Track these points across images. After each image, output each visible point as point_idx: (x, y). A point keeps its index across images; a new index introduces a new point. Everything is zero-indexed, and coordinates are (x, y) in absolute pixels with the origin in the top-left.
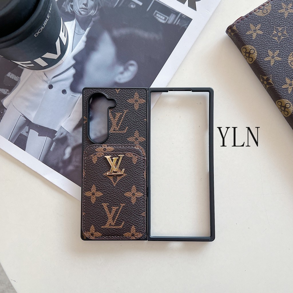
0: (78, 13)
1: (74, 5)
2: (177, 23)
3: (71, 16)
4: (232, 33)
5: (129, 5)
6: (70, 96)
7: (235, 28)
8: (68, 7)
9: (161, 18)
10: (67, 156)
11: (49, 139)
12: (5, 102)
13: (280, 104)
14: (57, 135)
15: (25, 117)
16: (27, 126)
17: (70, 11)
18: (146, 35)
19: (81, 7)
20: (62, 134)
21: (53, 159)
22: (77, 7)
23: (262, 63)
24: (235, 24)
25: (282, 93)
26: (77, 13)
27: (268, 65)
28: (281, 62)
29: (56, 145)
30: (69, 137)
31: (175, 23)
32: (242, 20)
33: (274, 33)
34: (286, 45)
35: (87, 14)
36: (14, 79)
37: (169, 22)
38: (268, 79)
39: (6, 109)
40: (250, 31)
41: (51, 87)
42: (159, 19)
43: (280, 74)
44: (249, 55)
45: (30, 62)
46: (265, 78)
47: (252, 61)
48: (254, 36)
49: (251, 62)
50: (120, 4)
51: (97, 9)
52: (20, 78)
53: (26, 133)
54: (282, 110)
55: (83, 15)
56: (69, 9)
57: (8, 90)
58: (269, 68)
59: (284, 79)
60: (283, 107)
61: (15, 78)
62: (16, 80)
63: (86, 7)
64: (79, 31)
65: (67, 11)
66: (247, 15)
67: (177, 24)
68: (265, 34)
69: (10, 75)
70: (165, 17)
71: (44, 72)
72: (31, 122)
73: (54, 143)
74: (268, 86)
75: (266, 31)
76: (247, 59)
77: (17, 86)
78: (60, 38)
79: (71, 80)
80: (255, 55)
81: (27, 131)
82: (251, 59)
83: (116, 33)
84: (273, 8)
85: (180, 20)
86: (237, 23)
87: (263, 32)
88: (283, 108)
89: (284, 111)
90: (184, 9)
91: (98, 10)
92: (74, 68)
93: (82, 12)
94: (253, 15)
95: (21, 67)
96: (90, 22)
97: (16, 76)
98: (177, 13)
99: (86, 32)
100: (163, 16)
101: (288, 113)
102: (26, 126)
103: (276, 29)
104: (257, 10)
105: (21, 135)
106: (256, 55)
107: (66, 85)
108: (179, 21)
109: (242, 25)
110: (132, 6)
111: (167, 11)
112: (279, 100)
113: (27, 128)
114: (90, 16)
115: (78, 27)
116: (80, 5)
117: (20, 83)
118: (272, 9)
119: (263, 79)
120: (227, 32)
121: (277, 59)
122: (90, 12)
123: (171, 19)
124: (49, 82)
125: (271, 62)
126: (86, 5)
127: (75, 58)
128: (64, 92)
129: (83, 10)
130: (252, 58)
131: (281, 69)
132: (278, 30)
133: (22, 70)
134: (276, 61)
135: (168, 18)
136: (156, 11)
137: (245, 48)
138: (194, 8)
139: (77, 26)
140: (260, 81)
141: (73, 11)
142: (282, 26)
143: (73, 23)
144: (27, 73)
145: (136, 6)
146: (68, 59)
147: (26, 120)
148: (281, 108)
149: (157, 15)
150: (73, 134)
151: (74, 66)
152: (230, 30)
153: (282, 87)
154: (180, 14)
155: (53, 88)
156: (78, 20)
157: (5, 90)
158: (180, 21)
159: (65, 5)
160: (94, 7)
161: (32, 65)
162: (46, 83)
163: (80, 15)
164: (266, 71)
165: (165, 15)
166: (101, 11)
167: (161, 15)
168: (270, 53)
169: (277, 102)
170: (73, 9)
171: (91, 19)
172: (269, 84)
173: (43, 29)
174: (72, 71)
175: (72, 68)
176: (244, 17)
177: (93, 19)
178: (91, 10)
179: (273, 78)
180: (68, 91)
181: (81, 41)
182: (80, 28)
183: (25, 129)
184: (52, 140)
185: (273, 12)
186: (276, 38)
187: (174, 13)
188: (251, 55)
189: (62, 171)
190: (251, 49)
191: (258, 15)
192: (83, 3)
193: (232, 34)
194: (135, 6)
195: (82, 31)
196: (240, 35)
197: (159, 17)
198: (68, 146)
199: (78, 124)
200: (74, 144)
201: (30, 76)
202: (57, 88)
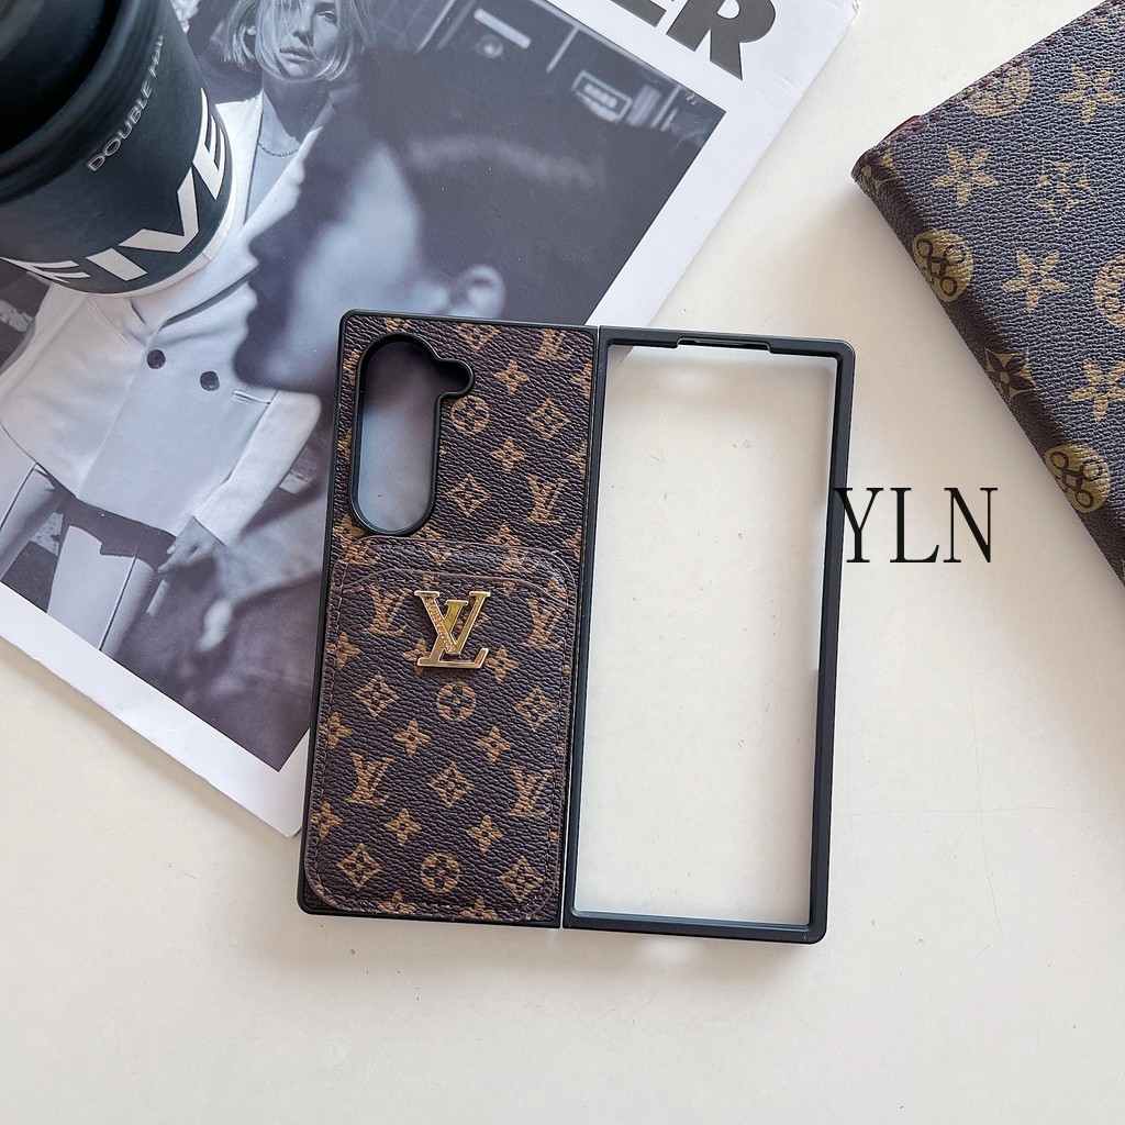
0: (275, 68)
1: (258, 37)
2: (666, 125)
3: (244, 80)
4: (876, 182)
5: (477, 45)
6: (234, 398)
7: (887, 160)
8: (235, 42)
9: (602, 102)
10: (213, 636)
11: (142, 567)
13: (1061, 462)
14: (177, 553)
15: (49, 476)
16: (58, 513)
17: (241, 60)
18: (541, 166)
19: (286, 45)
20: (194, 548)
21: (155, 647)
22: (270, 46)
23: (991, 303)
24: (890, 146)
25: (1071, 419)
26: (269, 68)
27: (1015, 309)
28: (1066, 297)
29: (170, 592)
30: (222, 563)
31: (655, 122)
32: (914, 130)
33: (1039, 185)
34: (1088, 233)
36: (11, 324)
37: (636, 119)
38: (1014, 367)
40: (945, 173)
41: (156, 359)
42: (595, 107)
43: (1062, 345)
44: (943, 268)
45: (71, 264)
46: (1004, 359)
47: (954, 292)
48: (964, 193)
49: (951, 295)
50: (443, 42)
51: (349, 56)
52: (34, 321)
53: (52, 542)
54: (1068, 486)
55: (295, 77)
56: (236, 51)
58: (1020, 320)
59: (1077, 366)
60: (1072, 473)
61: (17, 320)
62: (18, 329)
63: (305, 48)
64: (274, 142)
65: (229, 57)
66: (938, 110)
67: (664, 128)
68: (1006, 188)
70: (618, 98)
71: (130, 299)
72: (74, 496)
73: (163, 583)
74: (1013, 392)
75: (1009, 176)
76: (932, 282)
77: (22, 352)
79: (238, 335)
80: (966, 271)
81: (57, 531)
82: (949, 286)
83: (424, 154)
84: (1036, 85)
85: (679, 113)
86: (898, 141)
87: (998, 179)
88: (1073, 480)
89: (1078, 489)
90: (692, 68)
91: (353, 59)
92: (252, 286)
93: (292, 68)
94: (960, 111)
96: (321, 108)
97: (20, 313)
98: (665, 85)
99: (304, 148)
100: (612, 95)
101: (1092, 497)
102: (55, 514)
103: (1047, 168)
104: (974, 92)
105: (32, 547)
106: (971, 268)
107: (219, 353)
108: (671, 117)
109: (917, 149)
110: (489, 50)
111: (627, 73)
112: (1058, 449)
113: (56, 520)
114: (322, 81)
115: (274, 126)
116: (282, 36)
117: (33, 340)
118: (1033, 88)
119: (996, 363)
120: (857, 173)
121: (1049, 287)
122: (320, 67)
123: (642, 107)
124: (149, 340)
125: (1029, 297)
126: (306, 38)
127: (256, 246)
128: (209, 380)
129: (292, 56)
130: (955, 282)
131: (1065, 325)
132: (1055, 173)
134: (1046, 296)
135: (629, 101)
136: (584, 74)
137: (927, 241)
138: (736, 69)
139: (267, 119)
140: (985, 369)
141: (255, 60)
142: (1073, 158)
143: (253, 107)
144: (60, 303)
145: (504, 50)
146: (230, 249)
147: (52, 487)
148: (1064, 477)
149: (589, 88)
150: (239, 551)
151: (252, 280)
152: (870, 168)
153: (1070, 396)
154: (679, 88)
155: (166, 364)
156: (271, 96)
158: (675, 118)
159: (221, 36)
160: (337, 49)
161: (83, 274)
162: (138, 343)
163: (282, 79)
164: (1007, 332)
165: (619, 89)
166: (366, 64)
167: (603, 90)
168: (1025, 262)
169: (1047, 455)
170: (252, 51)
171: (327, 96)
172: (1019, 383)
173: (122, 140)
174: (245, 300)
175: (245, 285)
176: (924, 117)
177: (333, 95)
178: (327, 60)
179: (1035, 360)
180: (226, 378)
181: (281, 183)
182: (281, 127)
183: (47, 525)
184: (155, 570)
185: (1038, 101)
186: (1049, 205)
187: (653, 85)
188: (948, 268)
189: (190, 695)
190: (951, 247)
191: (980, 112)
192: (294, 30)
193: (878, 184)
194: (499, 51)
195: (286, 140)
196: (909, 190)
197: (594, 99)
198: (218, 596)
199: (261, 509)
200: (243, 590)
201: (73, 316)
202: (183, 363)
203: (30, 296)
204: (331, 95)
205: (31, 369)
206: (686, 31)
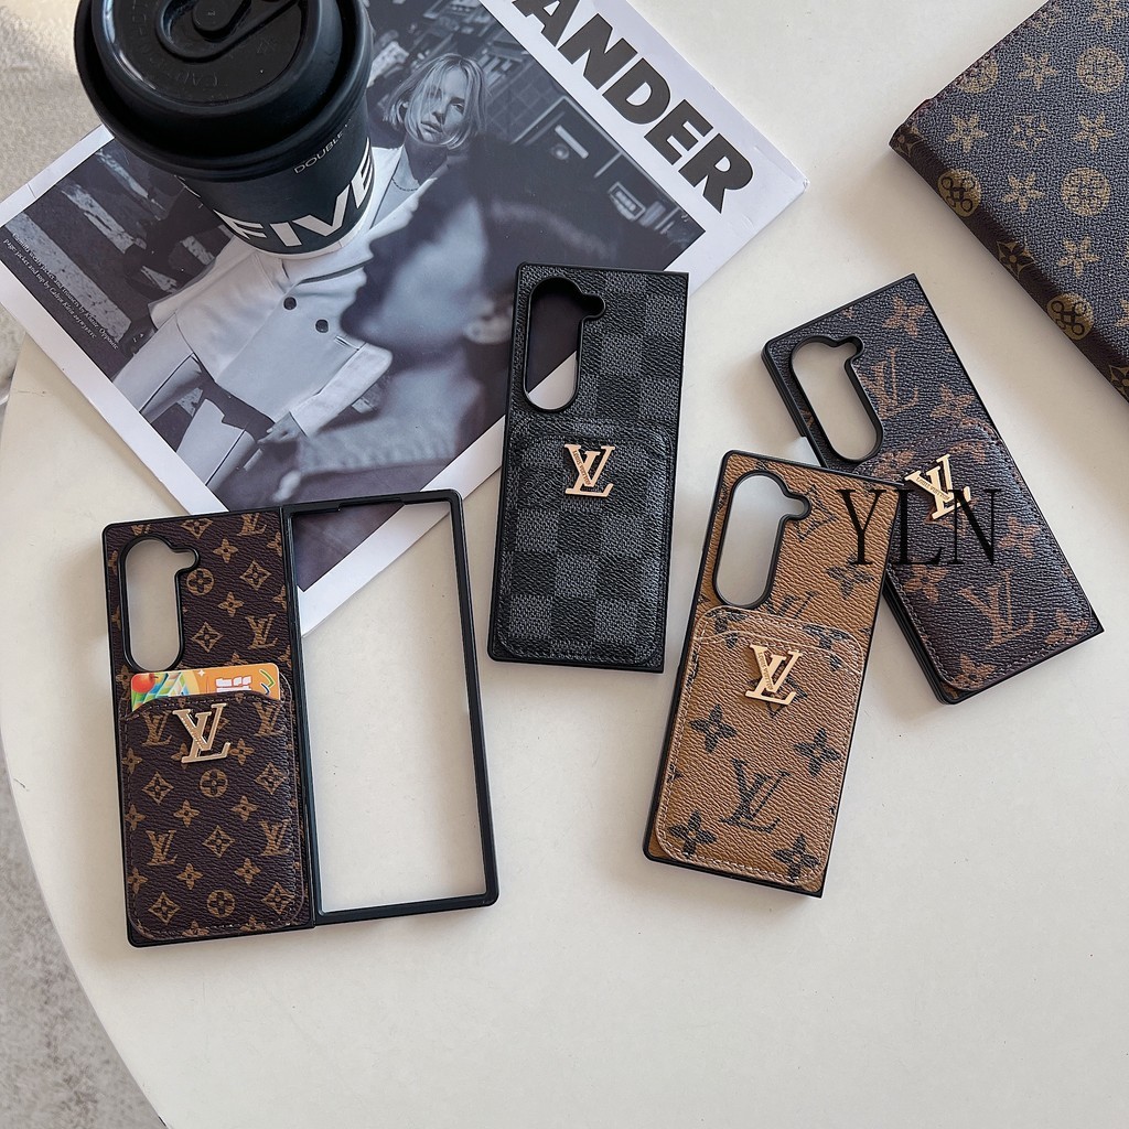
0: (415, 133)
1: (409, 111)
2: (664, 230)
3: (393, 136)
5: (552, 149)
6: (335, 340)
8: (393, 109)
9: (626, 205)
10: (283, 493)
11: (247, 437)
12: (159, 311)
14: (273, 433)
15: (199, 363)
16: (200, 388)
17: (394, 122)
18: (576, 238)
19: (426, 120)
20: (286, 433)
22: (415, 117)
26: (411, 131)
29: (262, 458)
30: (302, 447)
31: (657, 227)
35: (437, 143)
36: (200, 258)
37: (645, 222)
39: (156, 330)
41: (290, 303)
42: (620, 207)
45: (258, 226)
50: (531, 141)
51: (465, 137)
52: (214, 259)
55: (427, 142)
56: (392, 115)
57: (173, 282)
61: (203, 256)
62: (203, 262)
63: (438, 124)
64: (403, 181)
65: (387, 118)
67: (662, 232)
69: (190, 243)
70: (637, 206)
71: (283, 260)
72: (213, 380)
77: (202, 278)
78: (351, 188)
79: (348, 300)
81: (196, 400)
83: (499, 211)
85: (675, 224)
90: (690, 198)
91: (468, 139)
92: (365, 270)
93: (426, 135)
95: (226, 231)
96: (439, 165)
97: (207, 252)
98: (670, 204)
99: (422, 189)
100: (633, 202)
102: (197, 389)
107: (333, 309)
108: (669, 226)
110: (560, 153)
111: (646, 190)
113: (198, 393)
114: (444, 148)
115: (405, 170)
116: (425, 112)
117: (211, 271)
122: (445, 139)
123: (652, 215)
124: (288, 290)
126: (441, 118)
127: (374, 245)
128: (322, 325)
129: (428, 127)
133: (228, 240)
135: (644, 209)
136: (618, 184)
138: (718, 203)
139: (402, 165)
141: (403, 124)
143: (395, 154)
144: (235, 251)
145: (570, 156)
146: (356, 244)
147: (200, 371)
149: (619, 194)
150: (315, 442)
151: (366, 266)
154: (678, 208)
155: (296, 308)
156: (408, 150)
157: (168, 279)
158: (671, 227)
159: (384, 104)
160: (459, 130)
161: (263, 235)
162: (281, 290)
163: (418, 140)
165: (639, 200)
166: (475, 144)
167: (628, 197)
170: (403, 119)
171: (445, 159)
173: (318, 159)
174: (358, 279)
175: (361, 269)
177: (449, 159)
178: (451, 136)
180: (334, 327)
181: (401, 208)
182: (410, 172)
183: (191, 395)
184: (256, 441)
187: (662, 203)
192: (434, 111)
194: (566, 156)
195: (411, 181)
197: (621, 202)
198: (293, 468)
199: (336, 418)
200: (311, 468)
201: (242, 261)
202: (307, 310)
203: (217, 244)
204: (448, 158)
205: (206, 289)
206: (691, 173)
